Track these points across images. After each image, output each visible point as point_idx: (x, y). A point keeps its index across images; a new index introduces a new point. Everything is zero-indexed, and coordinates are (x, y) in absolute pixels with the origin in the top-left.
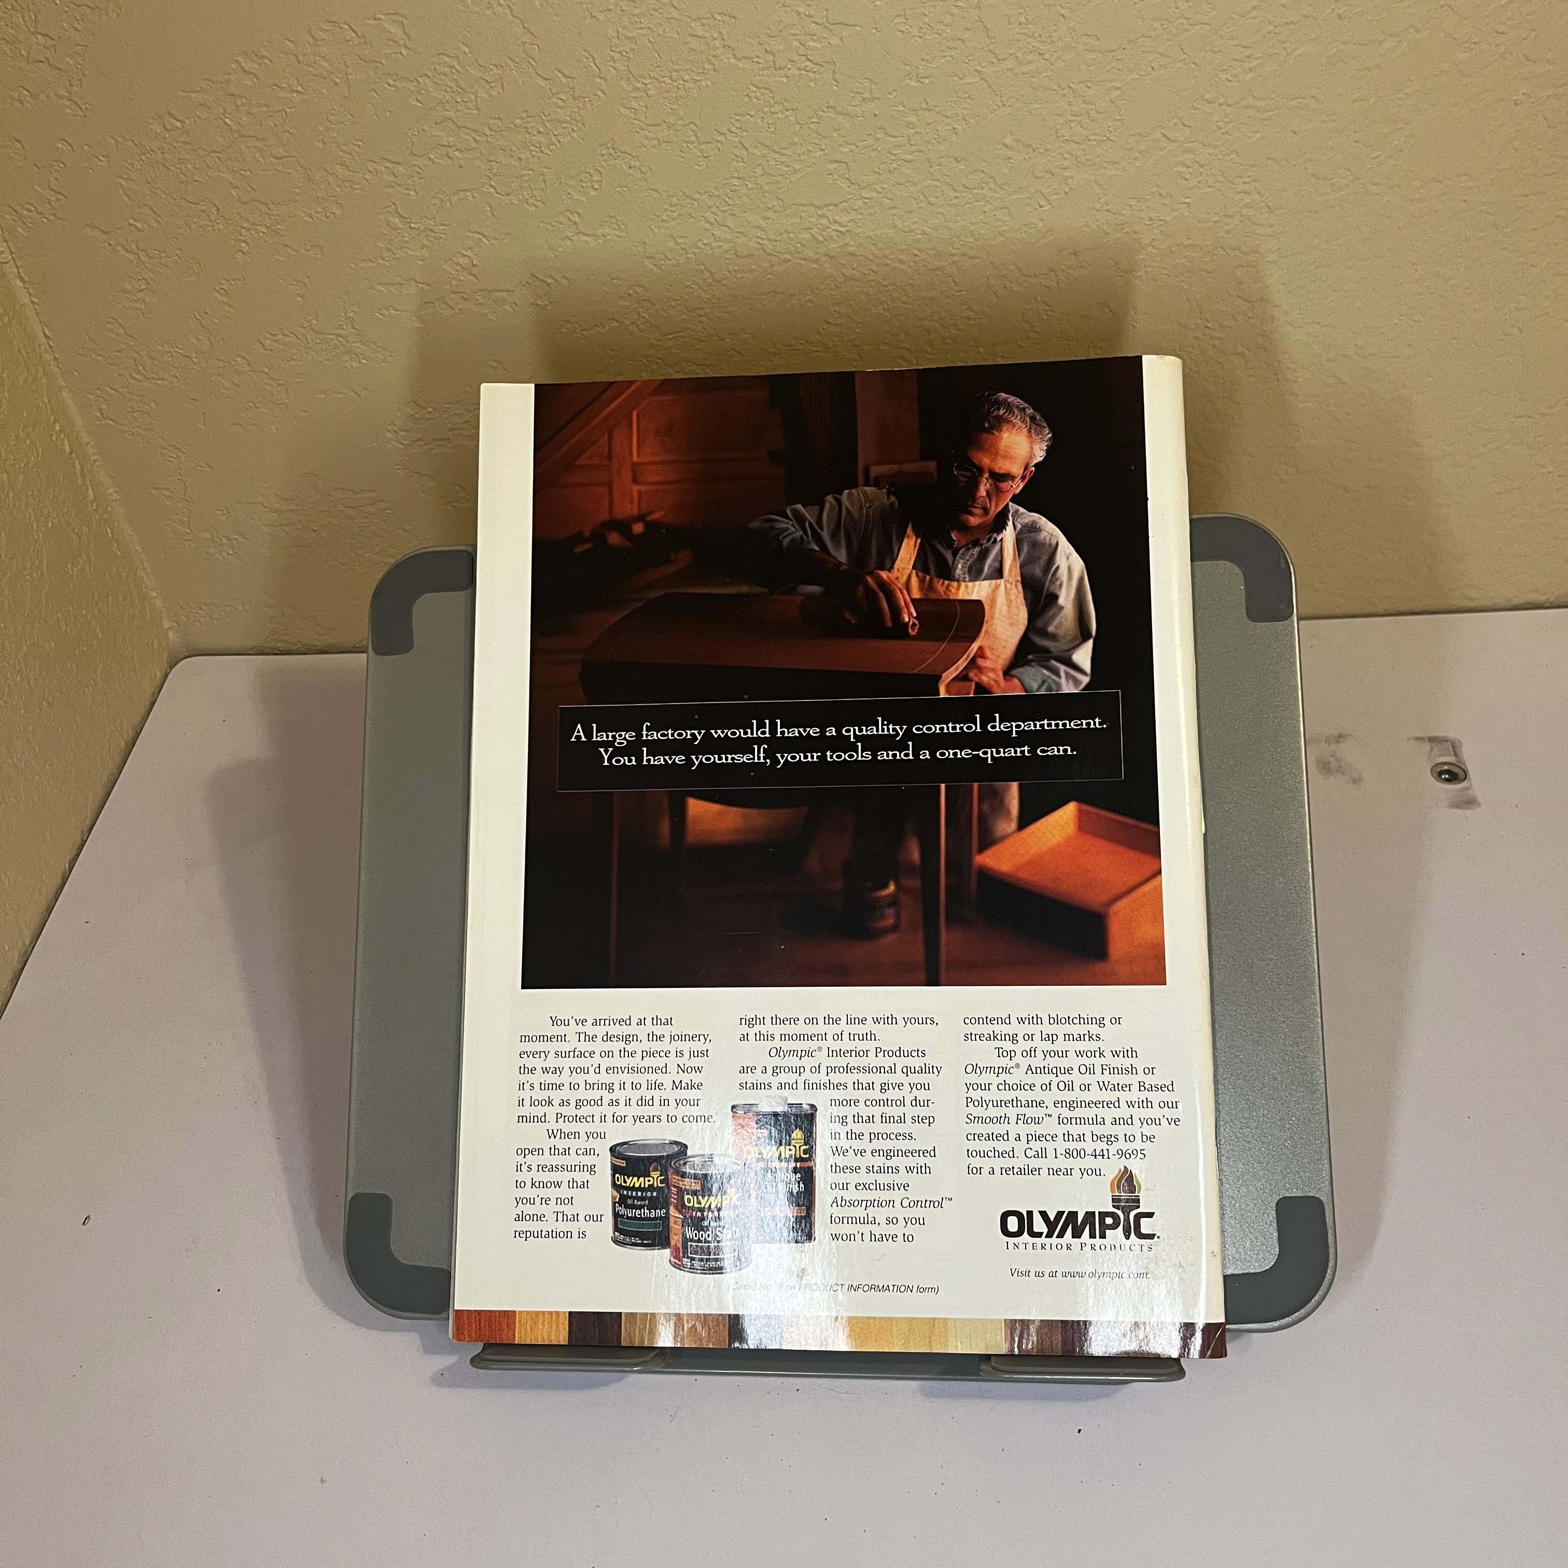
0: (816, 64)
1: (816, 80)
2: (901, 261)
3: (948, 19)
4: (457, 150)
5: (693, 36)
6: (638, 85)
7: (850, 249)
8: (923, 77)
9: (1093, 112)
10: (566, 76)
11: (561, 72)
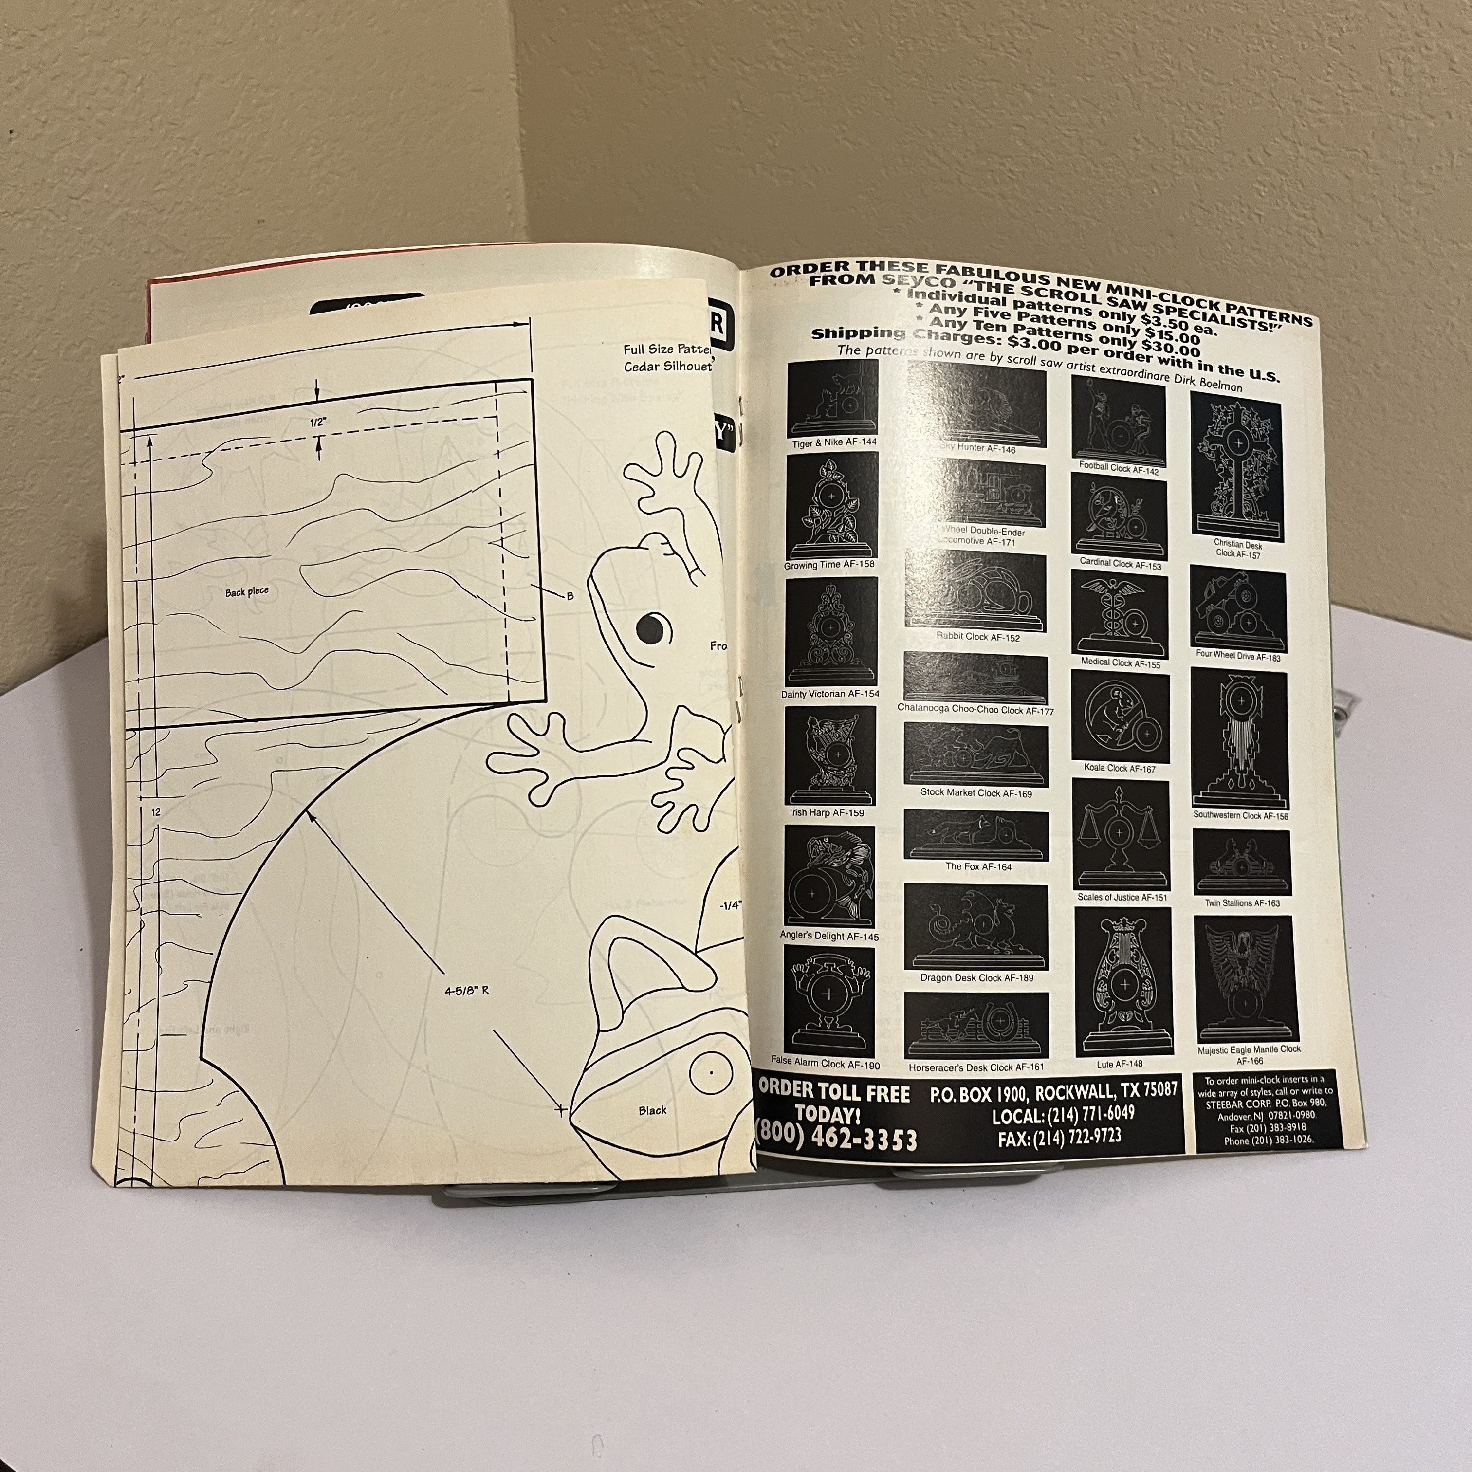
0: (1018, 51)
1: (1015, 63)
2: (1049, 211)
3: (1110, 36)
4: (784, 63)
5: (944, 14)
6: (902, 42)
7: (1016, 193)
8: (1088, 76)
9: (1201, 129)
10: (860, 26)
11: (857, 23)
